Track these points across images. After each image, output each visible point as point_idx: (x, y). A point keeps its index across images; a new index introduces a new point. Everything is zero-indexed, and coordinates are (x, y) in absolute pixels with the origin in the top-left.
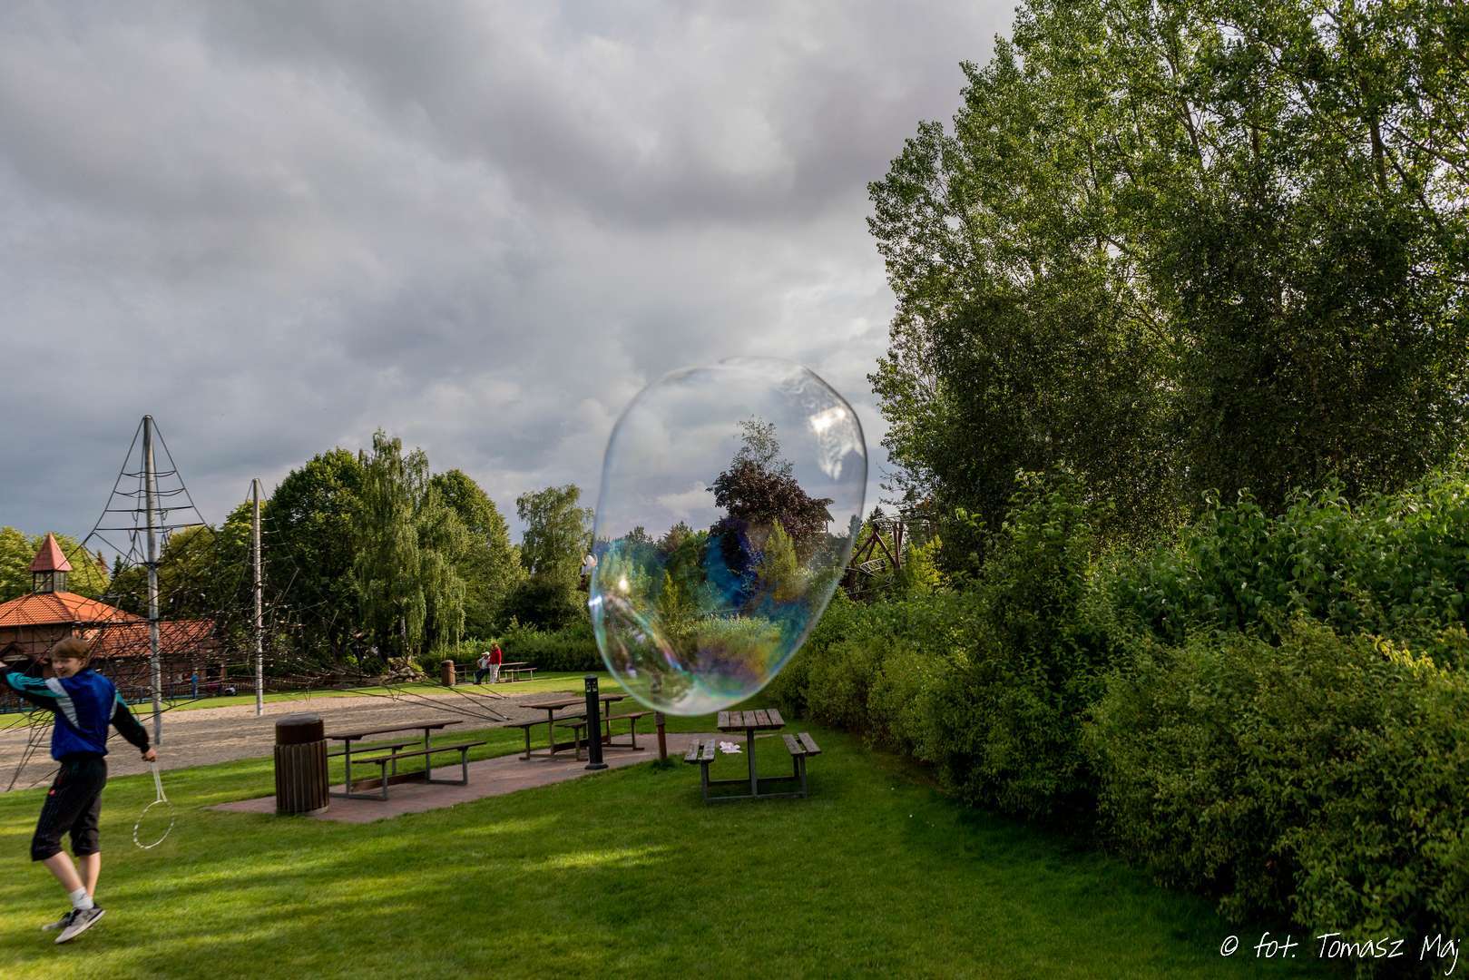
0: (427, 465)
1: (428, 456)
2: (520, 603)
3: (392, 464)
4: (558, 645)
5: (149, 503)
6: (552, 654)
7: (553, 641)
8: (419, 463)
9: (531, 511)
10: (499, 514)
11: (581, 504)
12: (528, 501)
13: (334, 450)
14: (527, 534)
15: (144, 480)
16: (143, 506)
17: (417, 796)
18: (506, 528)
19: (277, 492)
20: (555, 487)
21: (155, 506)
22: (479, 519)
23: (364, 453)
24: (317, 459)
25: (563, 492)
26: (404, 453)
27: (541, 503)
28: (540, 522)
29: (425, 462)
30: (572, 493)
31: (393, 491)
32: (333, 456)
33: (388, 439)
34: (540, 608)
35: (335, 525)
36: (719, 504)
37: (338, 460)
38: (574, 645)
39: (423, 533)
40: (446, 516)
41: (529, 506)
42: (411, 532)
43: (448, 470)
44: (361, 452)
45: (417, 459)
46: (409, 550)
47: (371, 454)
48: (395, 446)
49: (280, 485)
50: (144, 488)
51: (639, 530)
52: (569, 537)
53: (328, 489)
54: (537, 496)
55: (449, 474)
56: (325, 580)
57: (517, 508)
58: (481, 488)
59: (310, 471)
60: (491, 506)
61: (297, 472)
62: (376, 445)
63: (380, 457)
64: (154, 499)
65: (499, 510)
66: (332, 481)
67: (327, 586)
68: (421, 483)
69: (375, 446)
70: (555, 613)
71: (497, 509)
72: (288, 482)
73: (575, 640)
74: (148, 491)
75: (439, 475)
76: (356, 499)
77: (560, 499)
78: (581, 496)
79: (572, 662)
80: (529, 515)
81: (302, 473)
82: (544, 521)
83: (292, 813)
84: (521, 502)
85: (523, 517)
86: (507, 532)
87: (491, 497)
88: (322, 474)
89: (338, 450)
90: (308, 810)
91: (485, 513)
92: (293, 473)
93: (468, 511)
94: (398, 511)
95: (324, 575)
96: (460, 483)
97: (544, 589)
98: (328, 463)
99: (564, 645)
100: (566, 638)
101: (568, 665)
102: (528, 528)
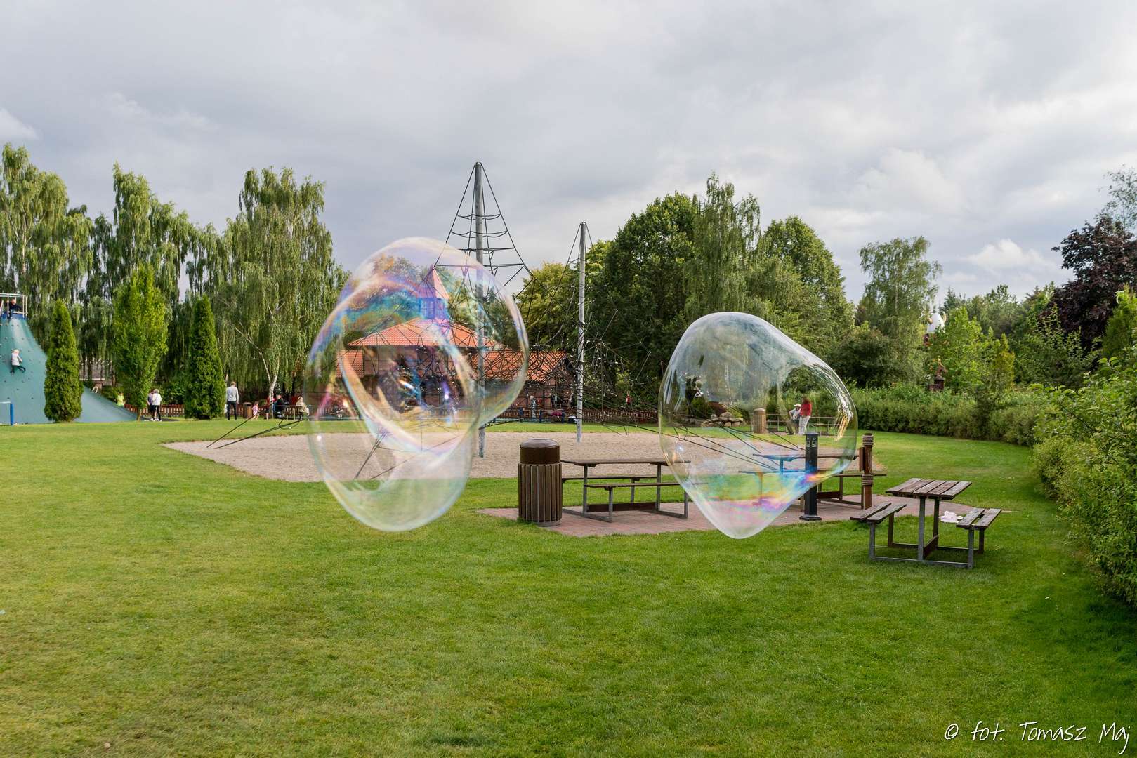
0: (758, 213)
1: (760, 203)
2: (846, 358)
3: (724, 210)
4: (875, 404)
5: (479, 243)
6: (867, 412)
7: (870, 399)
8: (751, 210)
9: (874, 263)
10: (836, 264)
11: (927, 257)
12: (872, 252)
13: (673, 195)
14: (869, 287)
15: (474, 222)
16: (473, 246)
17: (639, 522)
18: (843, 280)
19: (619, 234)
20: (902, 237)
21: (484, 246)
22: (813, 268)
23: (698, 199)
24: (657, 203)
25: (911, 243)
26: (736, 200)
27: (885, 254)
28: (883, 275)
29: (755, 209)
30: (920, 245)
31: (723, 237)
32: (671, 201)
33: (721, 185)
34: (865, 364)
35: (669, 269)
36: (1066, 265)
37: (676, 204)
38: (890, 404)
39: (750, 282)
40: (773, 266)
41: (872, 258)
42: (738, 279)
43: (787, 217)
44: (695, 196)
45: (749, 205)
46: (735, 298)
47: (704, 199)
48: (729, 191)
49: (622, 228)
50: (474, 229)
51: (1003, 289)
52: (912, 292)
53: (666, 233)
54: (883, 247)
55: (788, 221)
56: (658, 321)
57: (860, 259)
58: (819, 237)
59: (649, 215)
60: (828, 256)
61: (638, 215)
62: (711, 189)
63: (713, 202)
64: (484, 239)
65: (837, 261)
66: (669, 225)
67: (660, 327)
68: (751, 230)
69: (709, 192)
70: (882, 370)
71: (834, 259)
72: (630, 224)
73: (892, 400)
74: (478, 233)
75: (778, 222)
76: (689, 243)
77: (907, 252)
78: (929, 250)
79: (886, 422)
80: (872, 267)
81: (642, 216)
82: (887, 274)
83: (529, 522)
84: (865, 253)
85: (866, 268)
86: (843, 284)
87: (828, 246)
88: (659, 217)
89: (677, 194)
90: (541, 521)
91: (821, 264)
92: (634, 216)
93: (805, 261)
94: (727, 257)
95: (658, 317)
96: (798, 231)
97: (871, 346)
98: (666, 207)
99: (880, 404)
100: (883, 397)
101: (882, 425)
102: (870, 280)
